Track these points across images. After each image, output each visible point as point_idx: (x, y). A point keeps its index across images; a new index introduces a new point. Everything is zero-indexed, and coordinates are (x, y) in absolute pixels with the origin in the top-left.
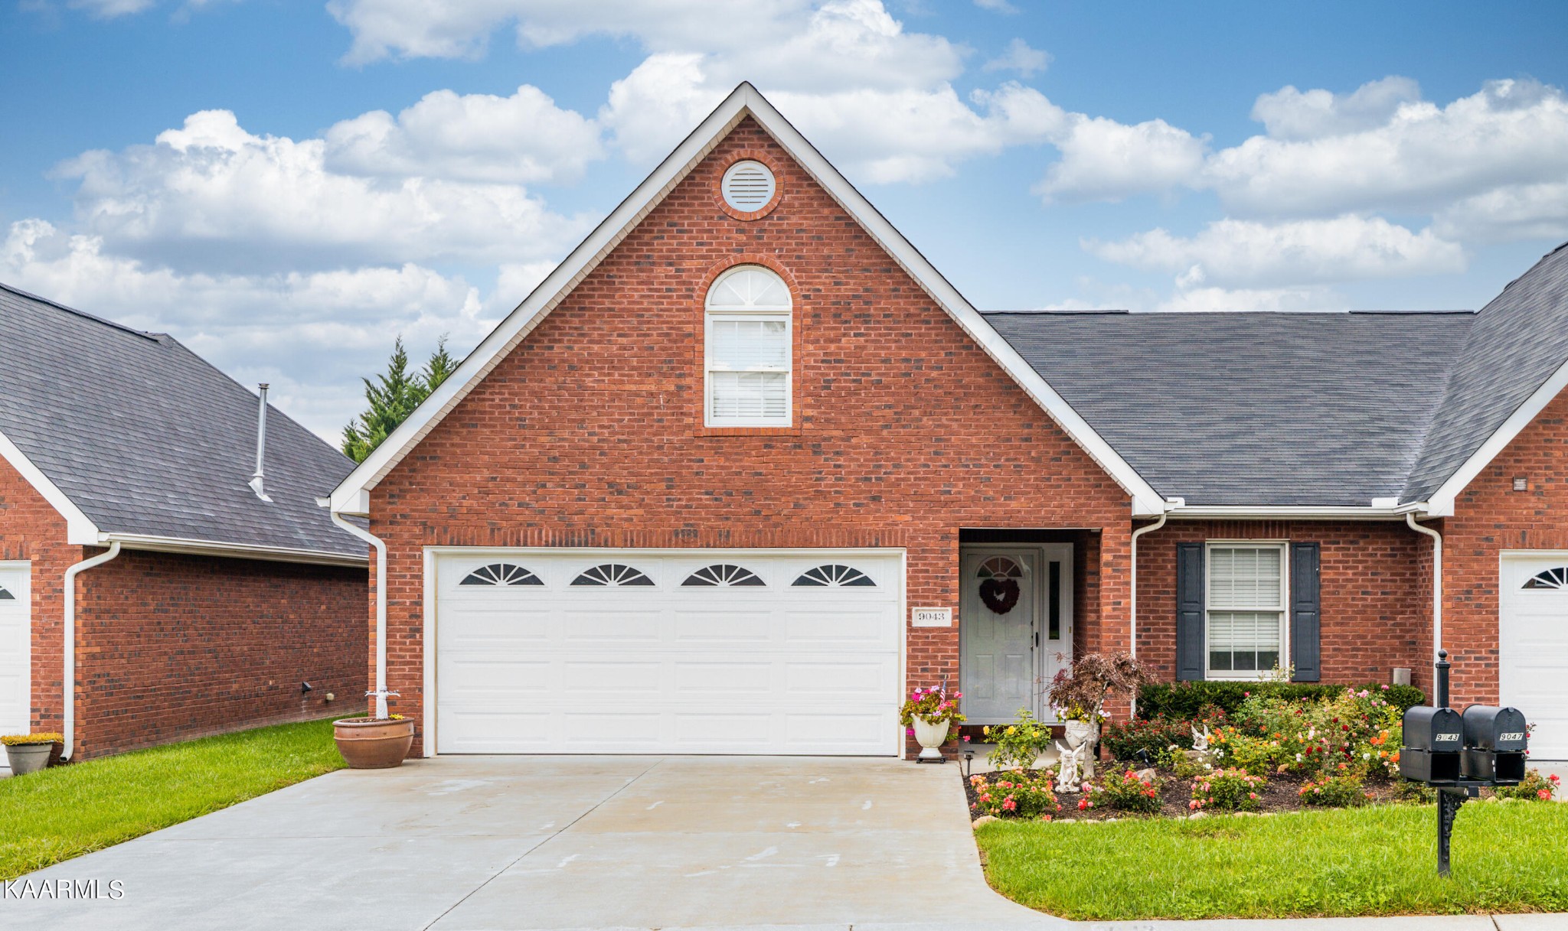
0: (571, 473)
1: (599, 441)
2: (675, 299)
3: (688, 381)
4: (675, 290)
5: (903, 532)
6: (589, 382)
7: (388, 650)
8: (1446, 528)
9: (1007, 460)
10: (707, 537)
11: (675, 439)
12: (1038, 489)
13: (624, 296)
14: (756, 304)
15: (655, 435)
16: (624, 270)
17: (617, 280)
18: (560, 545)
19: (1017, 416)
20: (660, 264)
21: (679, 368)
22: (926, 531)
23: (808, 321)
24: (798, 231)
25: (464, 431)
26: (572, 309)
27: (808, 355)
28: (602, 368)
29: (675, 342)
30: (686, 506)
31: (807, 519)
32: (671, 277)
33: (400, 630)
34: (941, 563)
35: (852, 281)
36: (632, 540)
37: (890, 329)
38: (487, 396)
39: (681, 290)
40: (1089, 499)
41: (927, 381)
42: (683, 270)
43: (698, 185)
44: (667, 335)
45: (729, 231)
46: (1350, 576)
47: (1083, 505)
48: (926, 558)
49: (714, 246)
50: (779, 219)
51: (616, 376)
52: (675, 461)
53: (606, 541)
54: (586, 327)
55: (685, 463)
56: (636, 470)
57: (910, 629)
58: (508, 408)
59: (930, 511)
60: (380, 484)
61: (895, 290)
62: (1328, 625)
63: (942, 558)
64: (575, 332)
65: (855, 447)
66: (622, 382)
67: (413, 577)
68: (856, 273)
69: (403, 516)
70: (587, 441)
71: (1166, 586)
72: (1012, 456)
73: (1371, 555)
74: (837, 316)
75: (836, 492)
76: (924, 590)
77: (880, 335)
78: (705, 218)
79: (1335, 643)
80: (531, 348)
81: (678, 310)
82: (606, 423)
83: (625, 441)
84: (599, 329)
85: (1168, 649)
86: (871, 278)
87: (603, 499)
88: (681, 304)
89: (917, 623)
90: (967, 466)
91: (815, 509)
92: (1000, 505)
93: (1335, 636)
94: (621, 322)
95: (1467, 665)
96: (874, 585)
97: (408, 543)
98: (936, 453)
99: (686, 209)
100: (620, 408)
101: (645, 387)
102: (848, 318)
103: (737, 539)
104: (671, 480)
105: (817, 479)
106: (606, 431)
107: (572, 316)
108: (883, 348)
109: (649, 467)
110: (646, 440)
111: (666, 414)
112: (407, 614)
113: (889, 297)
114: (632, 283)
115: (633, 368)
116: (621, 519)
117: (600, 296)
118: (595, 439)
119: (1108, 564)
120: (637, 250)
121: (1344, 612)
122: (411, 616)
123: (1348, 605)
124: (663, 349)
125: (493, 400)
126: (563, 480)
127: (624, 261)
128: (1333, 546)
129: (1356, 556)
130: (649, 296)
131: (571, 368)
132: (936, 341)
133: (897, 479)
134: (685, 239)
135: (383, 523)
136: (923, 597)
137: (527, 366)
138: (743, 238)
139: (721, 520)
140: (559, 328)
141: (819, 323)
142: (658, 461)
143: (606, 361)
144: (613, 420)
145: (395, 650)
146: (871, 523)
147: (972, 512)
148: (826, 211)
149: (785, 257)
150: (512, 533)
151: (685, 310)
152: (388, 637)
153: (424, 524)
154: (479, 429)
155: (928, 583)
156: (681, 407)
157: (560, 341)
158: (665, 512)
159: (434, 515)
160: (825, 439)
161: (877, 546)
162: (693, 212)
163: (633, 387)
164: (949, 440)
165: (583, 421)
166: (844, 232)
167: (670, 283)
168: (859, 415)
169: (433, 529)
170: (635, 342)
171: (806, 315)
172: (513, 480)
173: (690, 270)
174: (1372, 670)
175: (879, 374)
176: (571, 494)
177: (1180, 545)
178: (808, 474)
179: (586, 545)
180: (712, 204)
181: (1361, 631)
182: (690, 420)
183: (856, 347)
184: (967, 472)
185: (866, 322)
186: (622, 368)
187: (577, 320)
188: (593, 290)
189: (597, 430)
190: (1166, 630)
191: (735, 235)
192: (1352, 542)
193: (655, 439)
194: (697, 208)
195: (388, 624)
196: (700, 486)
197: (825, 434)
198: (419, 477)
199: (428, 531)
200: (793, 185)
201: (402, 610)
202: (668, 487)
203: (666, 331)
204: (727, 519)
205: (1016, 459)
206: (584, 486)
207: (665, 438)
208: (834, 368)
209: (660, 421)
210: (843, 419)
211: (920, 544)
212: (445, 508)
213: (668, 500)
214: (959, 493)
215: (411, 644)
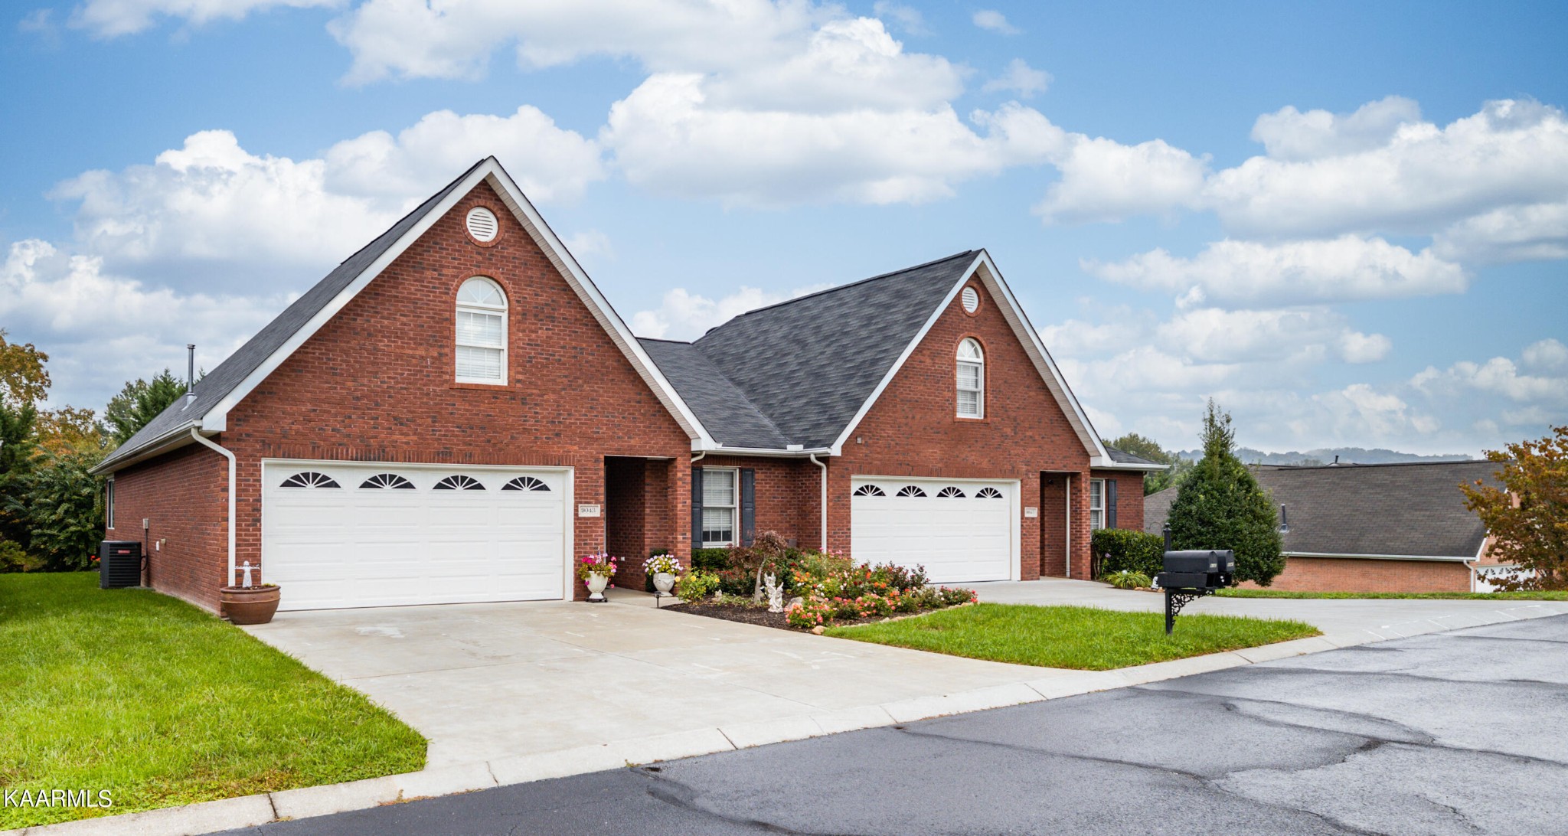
0: (368, 409)
1: (388, 387)
2: (438, 294)
3: (446, 350)
4: (438, 288)
5: (573, 457)
6: (381, 345)
9: (629, 414)
10: (458, 456)
11: (438, 389)
12: (645, 433)
13: (405, 289)
14: (484, 302)
15: (424, 386)
16: (406, 271)
17: (400, 277)
18: (361, 460)
20: (428, 269)
21: (440, 341)
22: (585, 456)
23: (519, 317)
24: (514, 258)
25: (293, 374)
27: (519, 339)
29: (438, 323)
30: (444, 435)
31: (519, 447)
32: (435, 279)
33: (245, 520)
34: (595, 477)
35: (545, 295)
36: (410, 457)
37: (566, 327)
39: (441, 288)
40: (670, 439)
41: (586, 362)
42: (443, 275)
43: (452, 219)
44: (433, 318)
45: (472, 252)
47: (667, 443)
48: (586, 474)
49: (462, 262)
50: (502, 248)
51: (399, 343)
52: (437, 404)
53: (392, 458)
54: (379, 307)
55: (444, 406)
56: (413, 409)
57: (577, 519)
58: (325, 360)
59: (587, 444)
61: (569, 303)
62: (758, 515)
63: (595, 474)
64: (372, 310)
65: (546, 401)
66: (403, 348)
68: (547, 289)
69: (248, 435)
73: (777, 476)
74: (536, 316)
75: (535, 430)
76: (585, 494)
77: (561, 331)
78: (457, 242)
79: (761, 525)
81: (440, 302)
82: (392, 375)
83: (405, 389)
84: (388, 309)
86: (555, 294)
87: (391, 429)
88: (441, 297)
89: (581, 514)
90: (608, 417)
91: (523, 440)
92: (625, 442)
93: (761, 522)
94: (403, 306)
95: (838, 537)
96: (550, 490)
97: (251, 456)
98: (591, 408)
99: (445, 234)
100: (402, 365)
101: (418, 353)
102: (542, 318)
103: (476, 459)
104: (435, 417)
105: (524, 421)
106: (392, 381)
107: (370, 298)
108: (562, 339)
109: (420, 407)
110: (419, 389)
111: (432, 372)
112: (250, 508)
113: (565, 307)
114: (410, 280)
115: (410, 339)
116: (402, 443)
117: (389, 287)
118: (385, 386)
119: (680, 479)
120: (412, 258)
121: (765, 508)
122: (254, 510)
123: (767, 504)
124: (430, 327)
125: (314, 353)
126: (363, 413)
127: (407, 265)
128: (761, 472)
129: (770, 477)
130: (420, 290)
131: (369, 335)
134: (444, 254)
135: (233, 440)
136: (585, 498)
138: (480, 258)
139: (466, 445)
140: (362, 307)
141: (526, 319)
142: (427, 403)
143: (393, 332)
144: (396, 374)
145: (241, 535)
146: (556, 450)
147: (611, 445)
148: (529, 248)
149: (506, 274)
150: (328, 451)
151: (445, 302)
152: (237, 525)
153: (263, 441)
154: (304, 374)
155: (587, 489)
156: (441, 368)
157: (362, 315)
158: (431, 439)
159: (270, 435)
160: (529, 395)
161: (559, 465)
162: (449, 236)
163: (410, 352)
164: (598, 400)
165: (377, 373)
166: (540, 262)
167: (434, 283)
168: (548, 381)
169: (269, 445)
170: (411, 321)
171: (516, 313)
172: (329, 412)
173: (446, 275)
175: (560, 355)
176: (369, 423)
178: (519, 417)
179: (379, 460)
180: (460, 233)
181: (772, 518)
182: (448, 377)
183: (547, 337)
185: (552, 322)
186: (403, 338)
187: (372, 301)
189: (386, 380)
191: (475, 255)
192: (768, 469)
193: (425, 388)
194: (451, 234)
195: (237, 516)
196: (454, 422)
197: (529, 391)
198: (259, 408)
199: (267, 446)
200: (510, 228)
201: (247, 505)
202: (434, 422)
203: (431, 315)
204: (470, 445)
205: (633, 414)
206: (377, 419)
207: (431, 388)
208: (534, 349)
209: (428, 376)
210: (539, 383)
211: (582, 465)
212: (279, 430)
213: (433, 430)
214: (604, 433)
215: (253, 530)
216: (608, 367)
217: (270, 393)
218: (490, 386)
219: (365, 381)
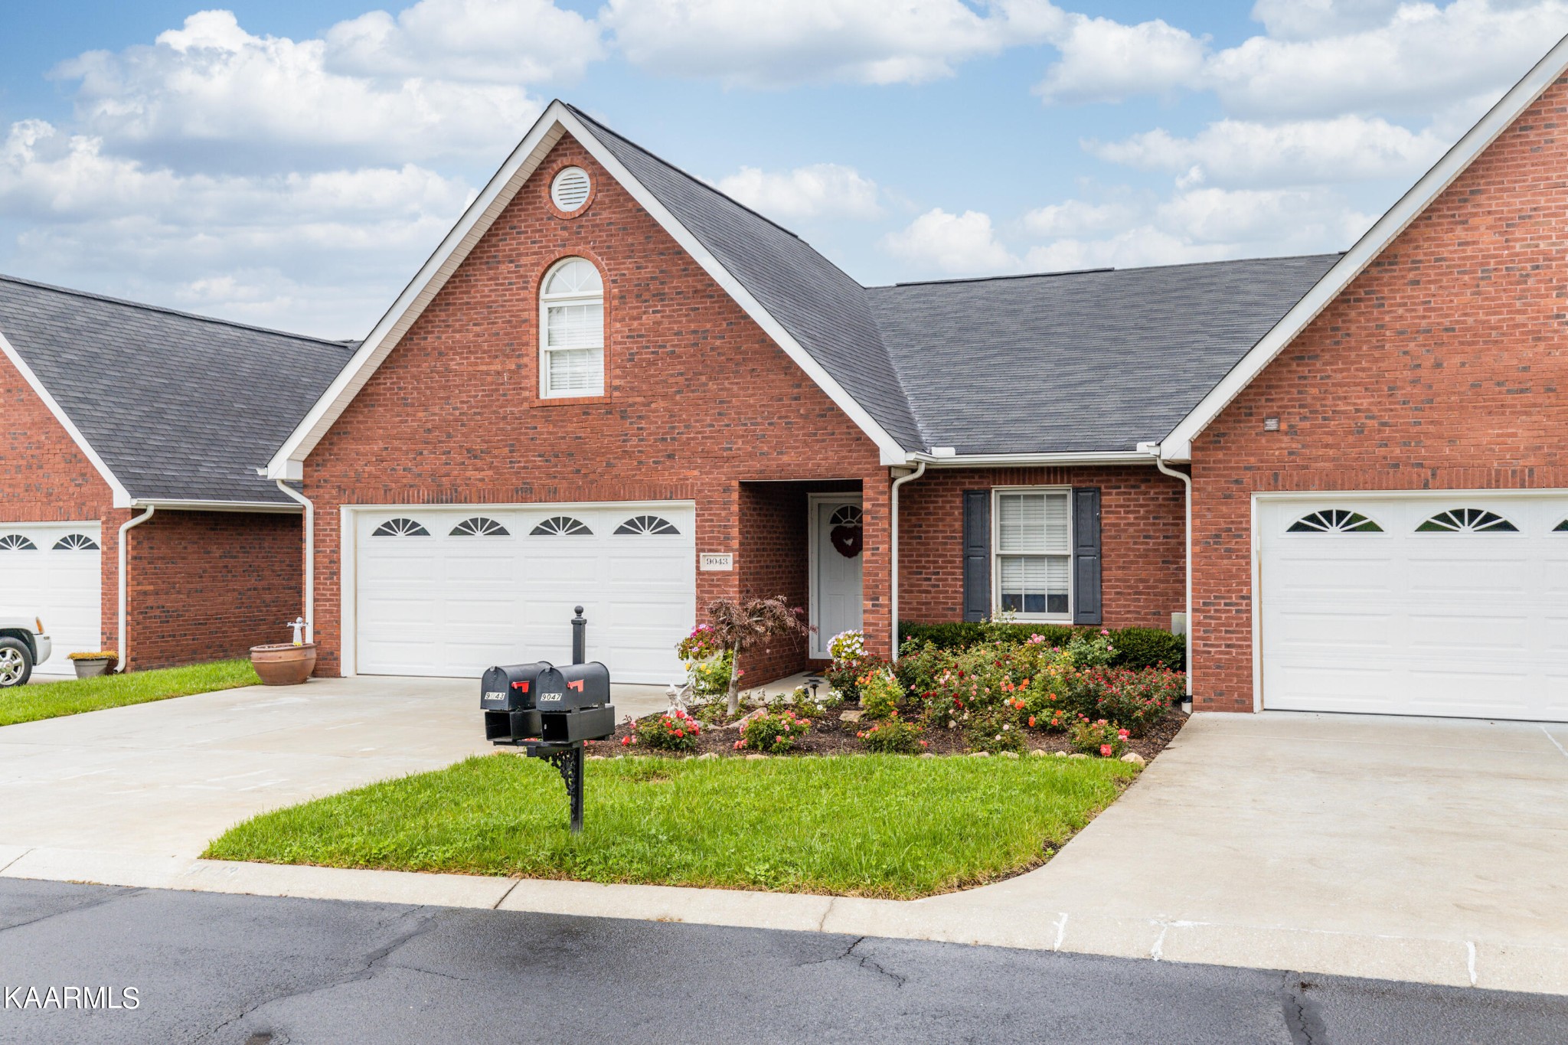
0: (440, 442)
1: (461, 414)
2: (515, 291)
3: (525, 360)
4: (515, 283)
5: (692, 486)
6: (453, 365)
7: (315, 589)
8: (1193, 471)
9: (780, 418)
10: (540, 493)
11: (515, 410)
12: (806, 444)
13: (478, 292)
14: (580, 290)
15: (501, 408)
16: (478, 270)
17: (474, 278)
18: (433, 503)
19: (788, 377)
20: (504, 262)
21: (519, 350)
22: (710, 484)
23: (616, 303)
24: (608, 224)
25: (366, 410)
26: (441, 305)
27: (616, 332)
28: (462, 353)
29: (516, 327)
30: (524, 468)
31: (616, 476)
32: (512, 272)
33: (323, 573)
34: (723, 513)
35: (650, 265)
36: (484, 497)
37: (681, 305)
38: (382, 381)
39: (519, 283)
40: (850, 451)
41: (713, 349)
42: (521, 266)
43: (529, 197)
44: (509, 322)
45: (555, 229)
46: (1132, 520)
47: (846, 457)
48: (710, 509)
49: (544, 244)
50: (593, 215)
51: (473, 359)
52: (516, 429)
53: (466, 498)
54: (450, 320)
55: (523, 430)
56: (487, 438)
57: (699, 573)
58: (396, 390)
59: (712, 467)
60: (309, 455)
61: (685, 270)
62: (1110, 569)
63: (725, 509)
64: (443, 324)
65: (654, 411)
66: (476, 364)
67: (331, 530)
68: (654, 257)
69: (325, 481)
70: (452, 414)
71: (954, 532)
72: (783, 414)
73: (1153, 499)
74: (638, 296)
75: (639, 451)
76: (710, 538)
77: (673, 311)
78: (537, 220)
79: (1117, 587)
80: (412, 339)
81: (517, 300)
82: (466, 400)
83: (479, 414)
84: (460, 320)
85: (956, 592)
86: (666, 261)
87: (463, 463)
88: (519, 294)
89: (704, 567)
90: (746, 425)
91: (623, 467)
92: (773, 459)
93: (1117, 580)
94: (476, 313)
95: (1216, 611)
96: (678, 533)
97: (328, 503)
98: (720, 414)
99: (523, 213)
100: (475, 386)
101: (493, 368)
102: (647, 298)
104: (513, 445)
105: (624, 441)
106: (465, 406)
107: (440, 311)
108: (675, 322)
109: (496, 435)
110: (495, 412)
111: (509, 390)
112: (327, 560)
113: (680, 277)
114: (483, 280)
115: (484, 352)
116: (476, 480)
118: (457, 413)
119: (869, 512)
120: (486, 252)
121: (1126, 556)
122: (331, 562)
123: (1129, 549)
124: (506, 334)
126: (435, 448)
127: (478, 261)
128: (1114, 491)
129: (1137, 500)
130: (495, 290)
131: (440, 354)
132: (719, 313)
133: (688, 439)
134: (523, 240)
135: (312, 486)
136: (709, 544)
137: (409, 354)
138: (565, 234)
139: (550, 478)
140: (431, 322)
141: (625, 303)
142: (502, 429)
143: (465, 347)
144: (470, 397)
145: (319, 589)
146: (666, 479)
147: (749, 466)
149: (598, 248)
151: (522, 300)
152: (315, 579)
153: (339, 487)
154: (376, 408)
155: (712, 532)
156: (520, 384)
157: (432, 332)
158: (508, 473)
159: (345, 480)
161: (671, 498)
162: (528, 215)
163: (484, 368)
164: (729, 402)
165: (448, 398)
167: (511, 278)
168: (656, 383)
169: (345, 490)
170: (486, 329)
171: (614, 298)
172: (400, 449)
173: (526, 265)
174: (1154, 614)
175: (673, 346)
176: (441, 459)
177: (967, 493)
178: (617, 436)
179: (451, 502)
180: (542, 208)
181: (1143, 575)
182: (527, 394)
183: (654, 323)
184: (746, 430)
185: (662, 300)
186: (476, 352)
187: (443, 314)
188: (456, 288)
189: (458, 405)
190: (953, 574)
191: (559, 232)
192: (1133, 487)
193: (501, 411)
194: (531, 212)
195: (315, 568)
196: (534, 450)
197: (631, 400)
198: (335, 450)
201: (324, 557)
202: (511, 452)
203: (508, 318)
204: (555, 477)
205: (786, 417)
206: (449, 452)
207: (508, 409)
208: (637, 342)
209: (504, 395)
210: (644, 387)
211: (707, 496)
212: (352, 474)
213: (511, 462)
214: (739, 449)
215: (331, 584)
216: (746, 352)
217: (345, 433)
218: (577, 399)
219: (436, 409)
